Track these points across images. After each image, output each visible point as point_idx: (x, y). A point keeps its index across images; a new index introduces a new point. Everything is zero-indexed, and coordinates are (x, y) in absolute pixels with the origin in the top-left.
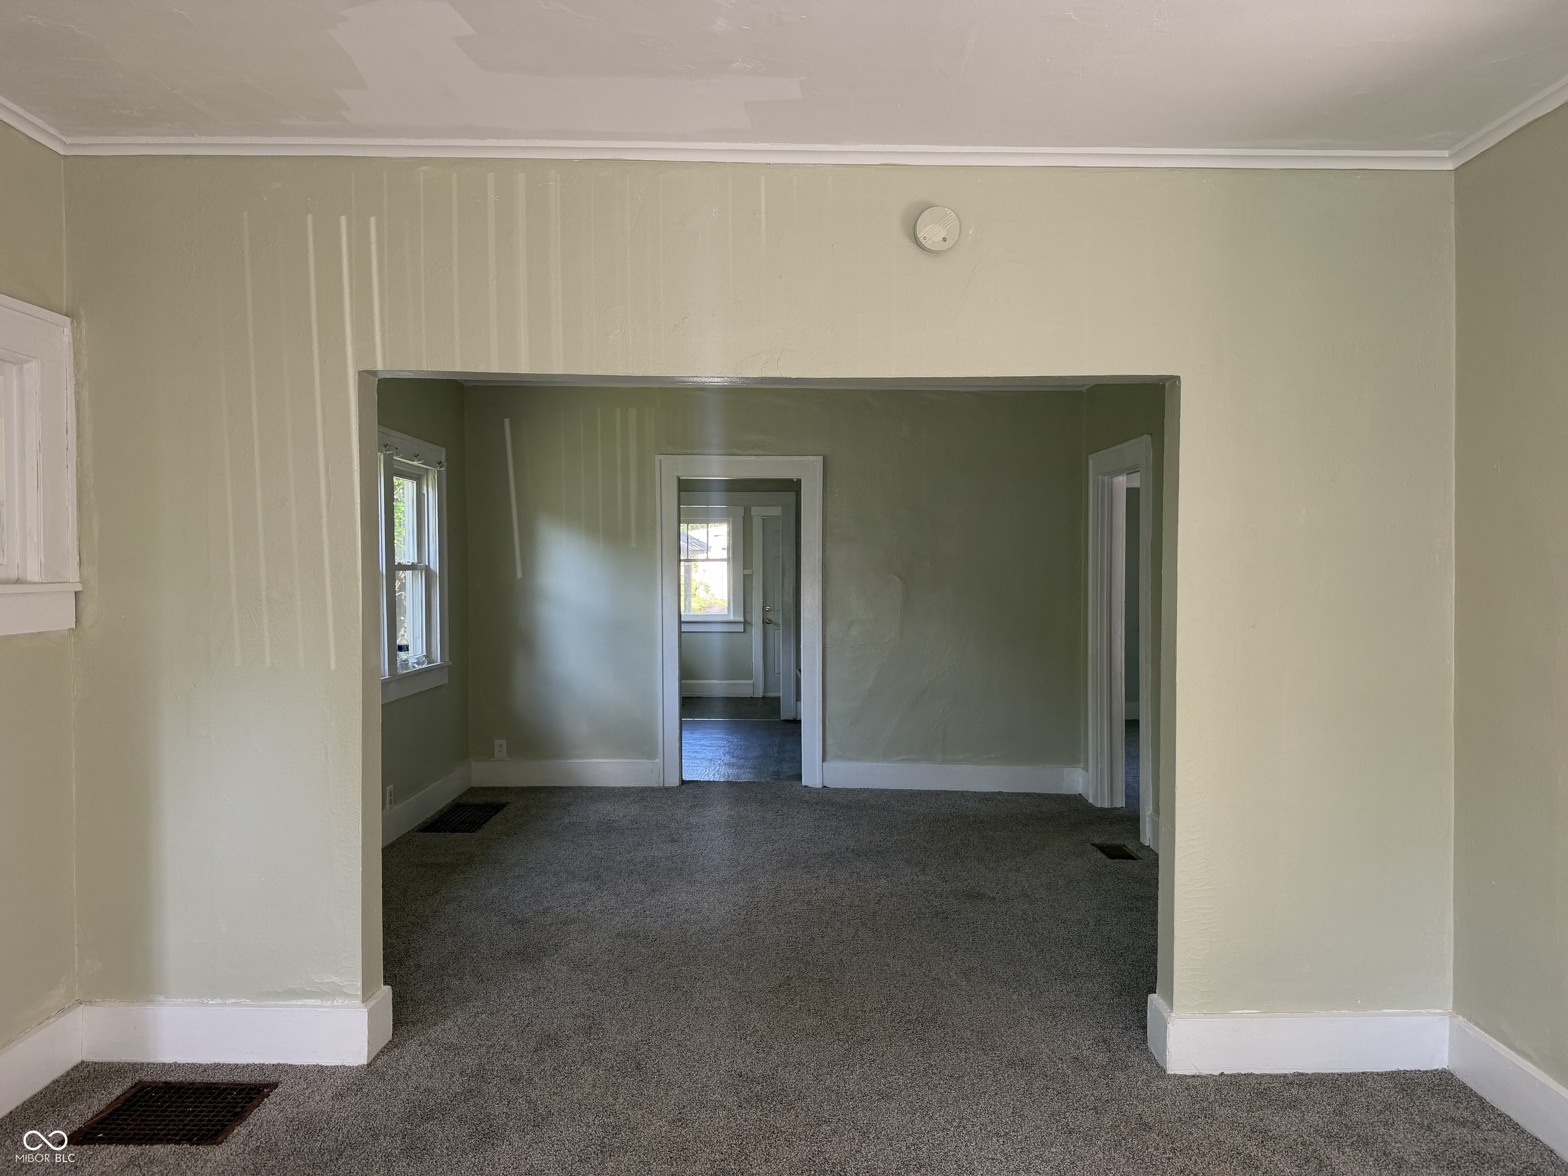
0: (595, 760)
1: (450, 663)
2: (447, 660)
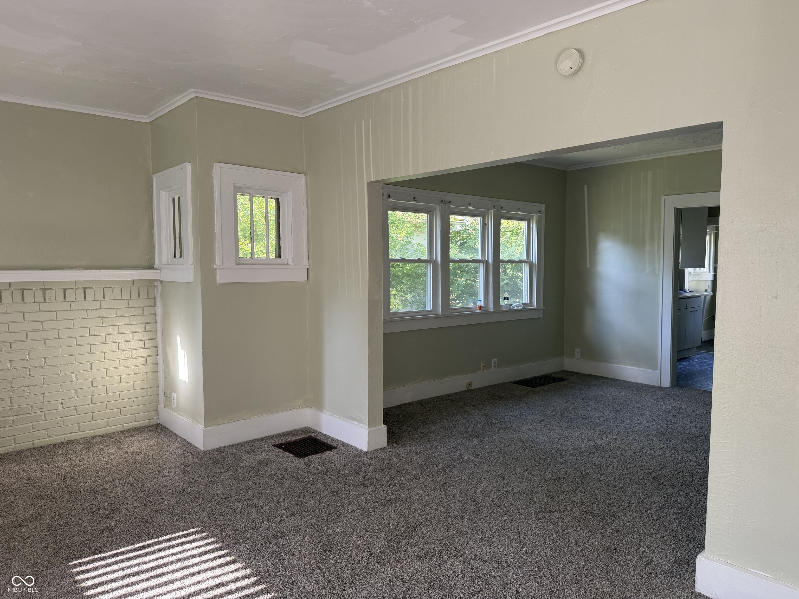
0: (624, 366)
1: (544, 308)
2: (542, 306)
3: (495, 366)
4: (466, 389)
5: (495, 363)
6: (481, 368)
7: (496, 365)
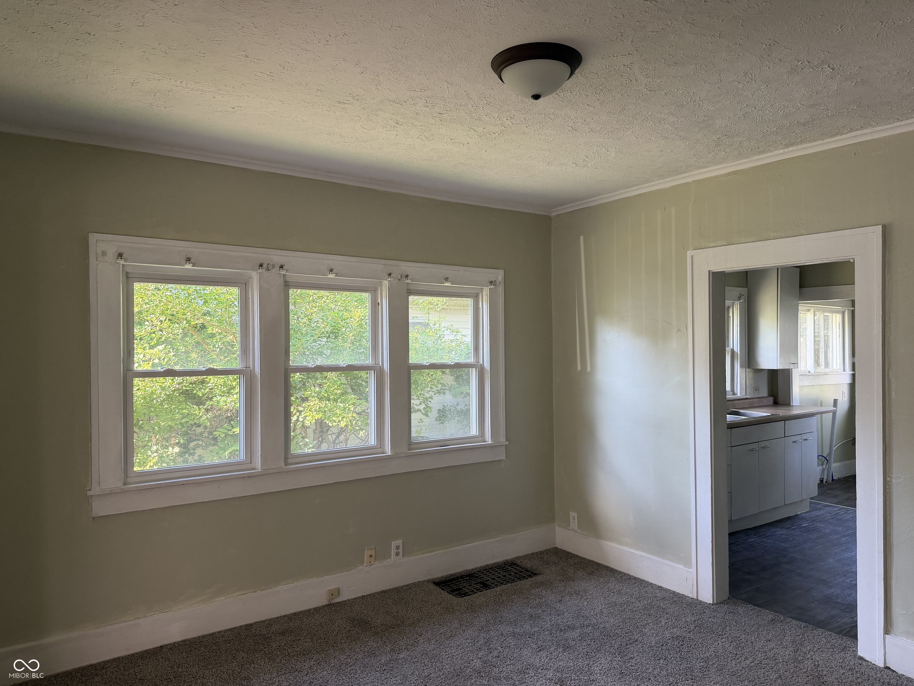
0: (640, 553)
1: (507, 443)
2: (503, 440)
3: (397, 554)
4: (325, 602)
5: (398, 547)
6: (365, 560)
7: (400, 550)
